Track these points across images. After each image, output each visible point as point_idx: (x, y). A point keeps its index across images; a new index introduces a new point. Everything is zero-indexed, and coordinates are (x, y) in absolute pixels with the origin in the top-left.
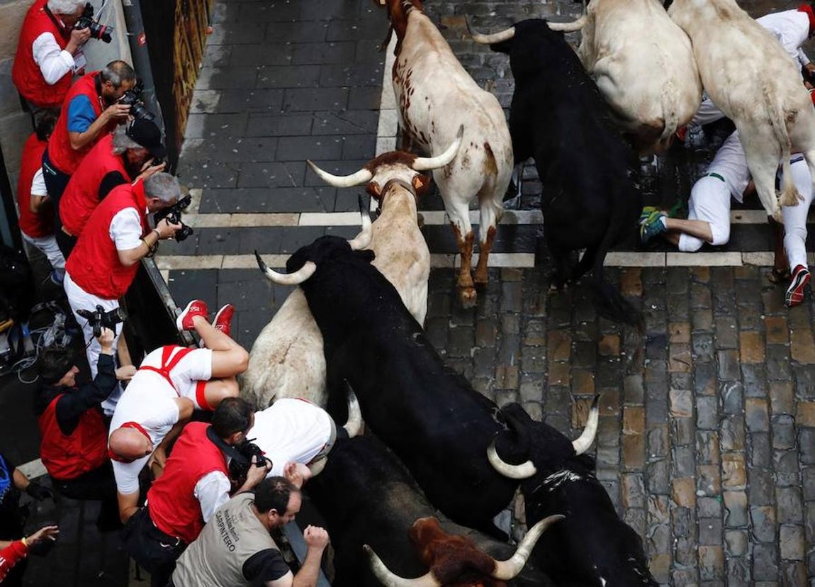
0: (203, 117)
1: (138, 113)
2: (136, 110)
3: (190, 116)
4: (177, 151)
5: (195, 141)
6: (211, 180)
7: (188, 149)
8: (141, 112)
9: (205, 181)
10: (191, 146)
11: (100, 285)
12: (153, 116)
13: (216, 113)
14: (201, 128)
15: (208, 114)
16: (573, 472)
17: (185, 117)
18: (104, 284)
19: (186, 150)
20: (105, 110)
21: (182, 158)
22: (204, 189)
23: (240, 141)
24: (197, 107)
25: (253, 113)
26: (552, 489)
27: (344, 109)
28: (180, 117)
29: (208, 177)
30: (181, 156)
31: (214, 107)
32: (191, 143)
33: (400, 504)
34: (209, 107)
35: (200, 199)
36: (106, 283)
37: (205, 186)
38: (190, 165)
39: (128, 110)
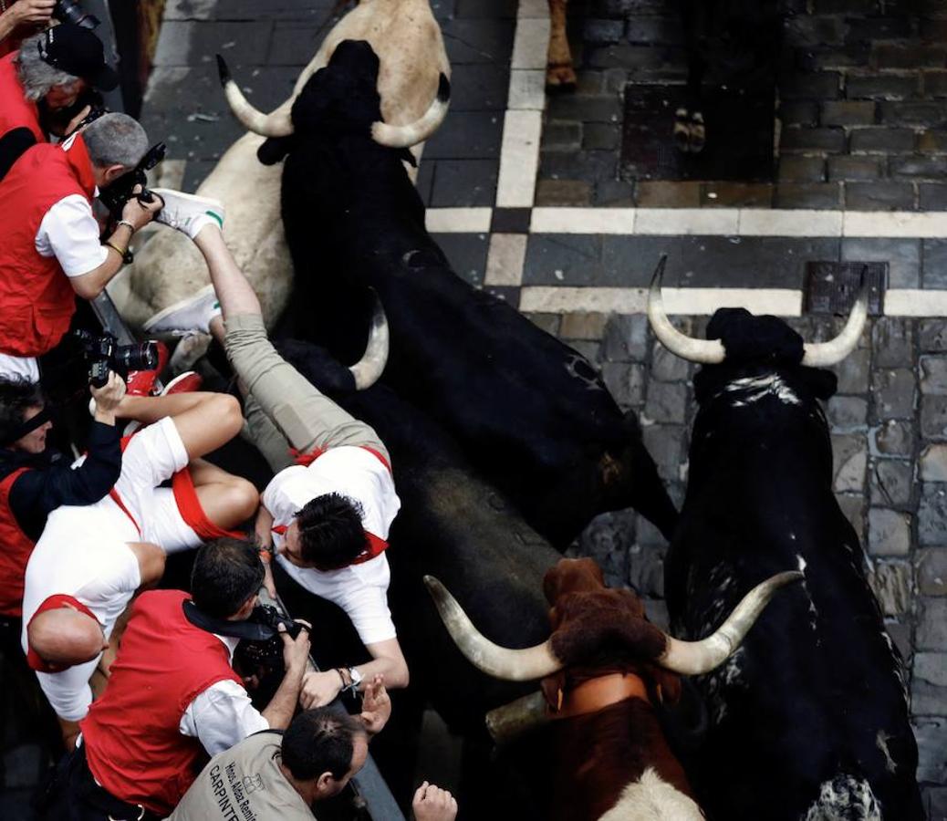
0: (188, 26)
1: (69, 14)
2: (64, 11)
3: (165, 25)
4: (140, 88)
5: (173, 72)
6: (201, 144)
7: (162, 85)
8: (75, 15)
9: (189, 145)
10: (168, 79)
11: (11, 334)
12: (95, 21)
13: (213, 19)
14: (185, 47)
15: (198, 21)
16: (787, 385)
17: (155, 29)
18: (18, 332)
19: (158, 87)
20: (7, 8)
21: (149, 102)
22: (189, 159)
23: (256, 73)
24: (179, 8)
25: (282, 20)
26: (739, 404)
27: (451, 17)
28: (146, 26)
29: (197, 138)
30: (146, 98)
31: (210, 9)
32: (165, 75)
33: (453, 508)
34: (200, 8)
35: (181, 178)
36: (22, 330)
37: (191, 154)
38: (163, 116)
39: (50, 11)
